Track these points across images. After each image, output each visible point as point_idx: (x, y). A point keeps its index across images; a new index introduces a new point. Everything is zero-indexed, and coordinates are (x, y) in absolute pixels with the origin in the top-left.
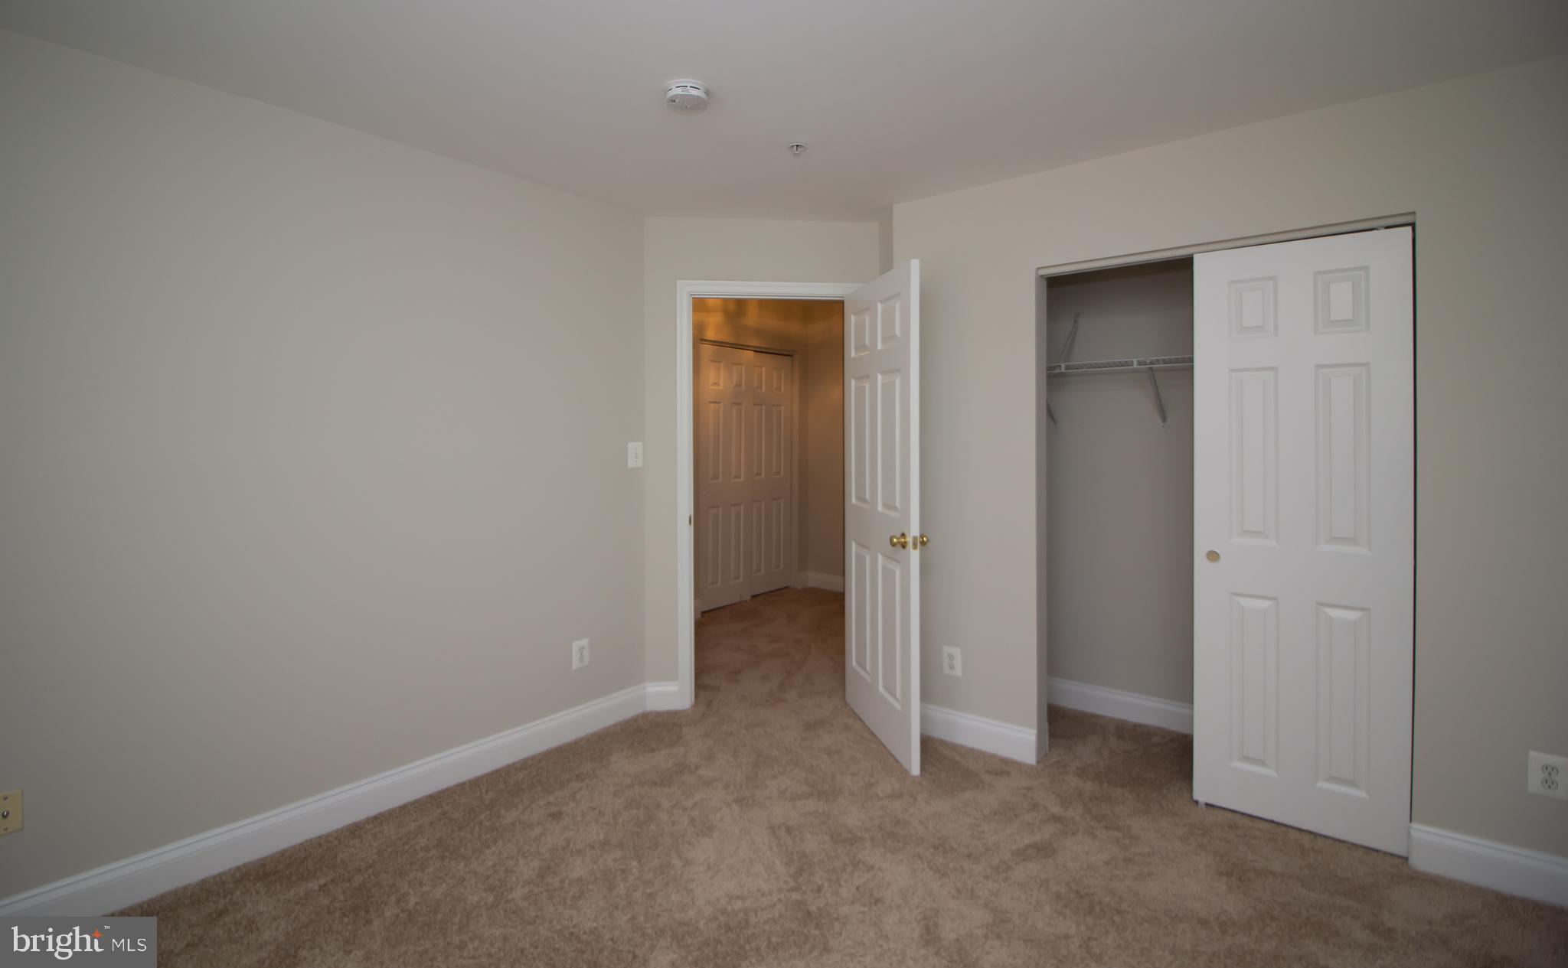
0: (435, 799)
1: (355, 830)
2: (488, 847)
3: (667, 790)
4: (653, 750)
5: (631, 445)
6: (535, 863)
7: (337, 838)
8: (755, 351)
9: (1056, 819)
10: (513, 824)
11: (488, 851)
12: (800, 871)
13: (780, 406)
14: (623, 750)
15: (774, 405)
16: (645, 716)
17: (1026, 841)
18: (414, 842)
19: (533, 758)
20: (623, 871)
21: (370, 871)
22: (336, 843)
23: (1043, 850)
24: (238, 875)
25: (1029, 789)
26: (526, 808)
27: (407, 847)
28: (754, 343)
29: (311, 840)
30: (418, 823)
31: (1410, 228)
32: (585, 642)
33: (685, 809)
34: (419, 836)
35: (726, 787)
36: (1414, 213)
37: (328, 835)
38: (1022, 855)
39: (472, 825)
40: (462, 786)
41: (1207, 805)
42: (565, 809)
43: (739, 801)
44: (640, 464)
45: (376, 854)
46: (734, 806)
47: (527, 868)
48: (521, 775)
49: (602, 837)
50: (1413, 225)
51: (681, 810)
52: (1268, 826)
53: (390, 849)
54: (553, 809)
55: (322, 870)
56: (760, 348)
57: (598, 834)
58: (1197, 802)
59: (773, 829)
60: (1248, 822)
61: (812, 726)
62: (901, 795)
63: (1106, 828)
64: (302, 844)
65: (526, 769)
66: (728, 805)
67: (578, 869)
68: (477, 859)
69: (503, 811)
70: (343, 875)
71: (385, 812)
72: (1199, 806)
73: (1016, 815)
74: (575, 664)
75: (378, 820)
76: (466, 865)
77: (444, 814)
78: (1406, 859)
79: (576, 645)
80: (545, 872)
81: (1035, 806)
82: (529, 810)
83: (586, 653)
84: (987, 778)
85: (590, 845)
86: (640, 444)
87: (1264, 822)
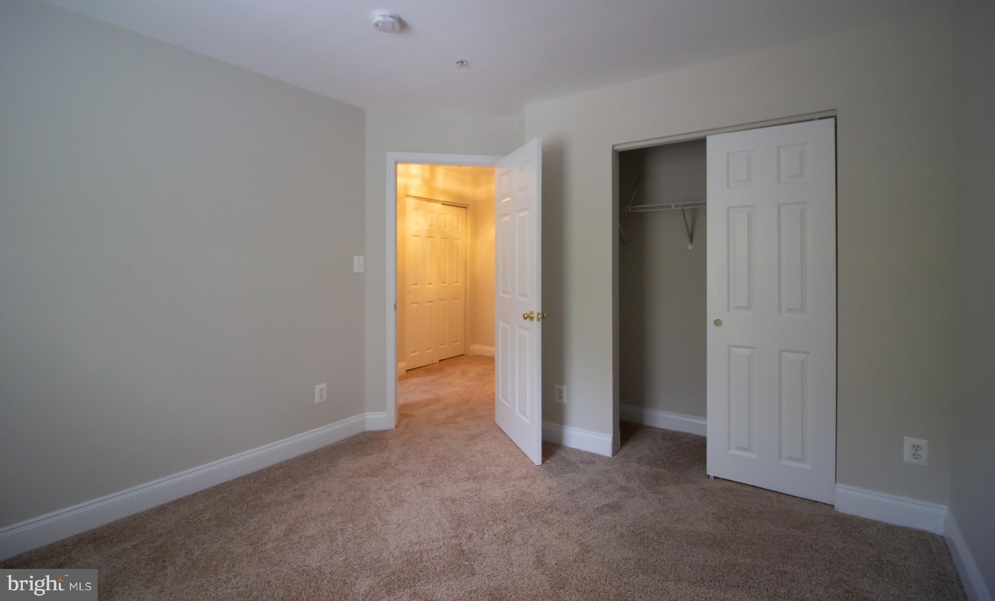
0: (218, 489)
1: (162, 509)
2: (252, 518)
3: (375, 479)
4: (368, 455)
5: (356, 258)
6: (283, 527)
7: (147, 515)
8: (443, 204)
9: (623, 488)
10: (270, 503)
11: (251, 520)
12: (459, 525)
13: (459, 239)
14: (348, 455)
15: (454, 239)
16: (365, 434)
17: (603, 503)
18: (201, 516)
19: (287, 462)
20: (342, 530)
21: (169, 535)
22: (147, 518)
23: (614, 507)
24: (76, 540)
25: (607, 471)
26: (280, 493)
27: (195, 519)
28: (442, 198)
29: (129, 517)
30: (205, 504)
31: (833, 120)
32: (323, 386)
33: (386, 490)
34: (204, 512)
35: (414, 476)
36: (835, 110)
37: (142, 513)
38: (600, 511)
39: (241, 504)
40: (237, 480)
41: (715, 477)
42: (306, 492)
43: (422, 484)
44: (361, 270)
45: (173, 524)
46: (418, 487)
47: (277, 531)
48: (278, 473)
49: (329, 509)
50: (835, 117)
51: (383, 491)
52: (751, 489)
53: (184, 521)
54: (298, 493)
55: (135, 536)
56: (447, 202)
57: (327, 508)
58: (709, 476)
59: (443, 500)
60: (739, 486)
61: (472, 438)
62: (526, 478)
63: (653, 493)
64: (122, 520)
65: (282, 469)
66: (415, 487)
67: (311, 530)
68: (243, 526)
69: (263, 496)
70: (150, 538)
71: (182, 498)
72: (710, 479)
73: (598, 487)
74: (317, 400)
75: (177, 502)
76: (235, 530)
77: (224, 498)
78: (833, 506)
79: (318, 388)
80: (290, 530)
81: (610, 482)
82: (282, 494)
83: (325, 393)
84: (581, 466)
85: (321, 514)
86: (362, 258)
87: (749, 487)
